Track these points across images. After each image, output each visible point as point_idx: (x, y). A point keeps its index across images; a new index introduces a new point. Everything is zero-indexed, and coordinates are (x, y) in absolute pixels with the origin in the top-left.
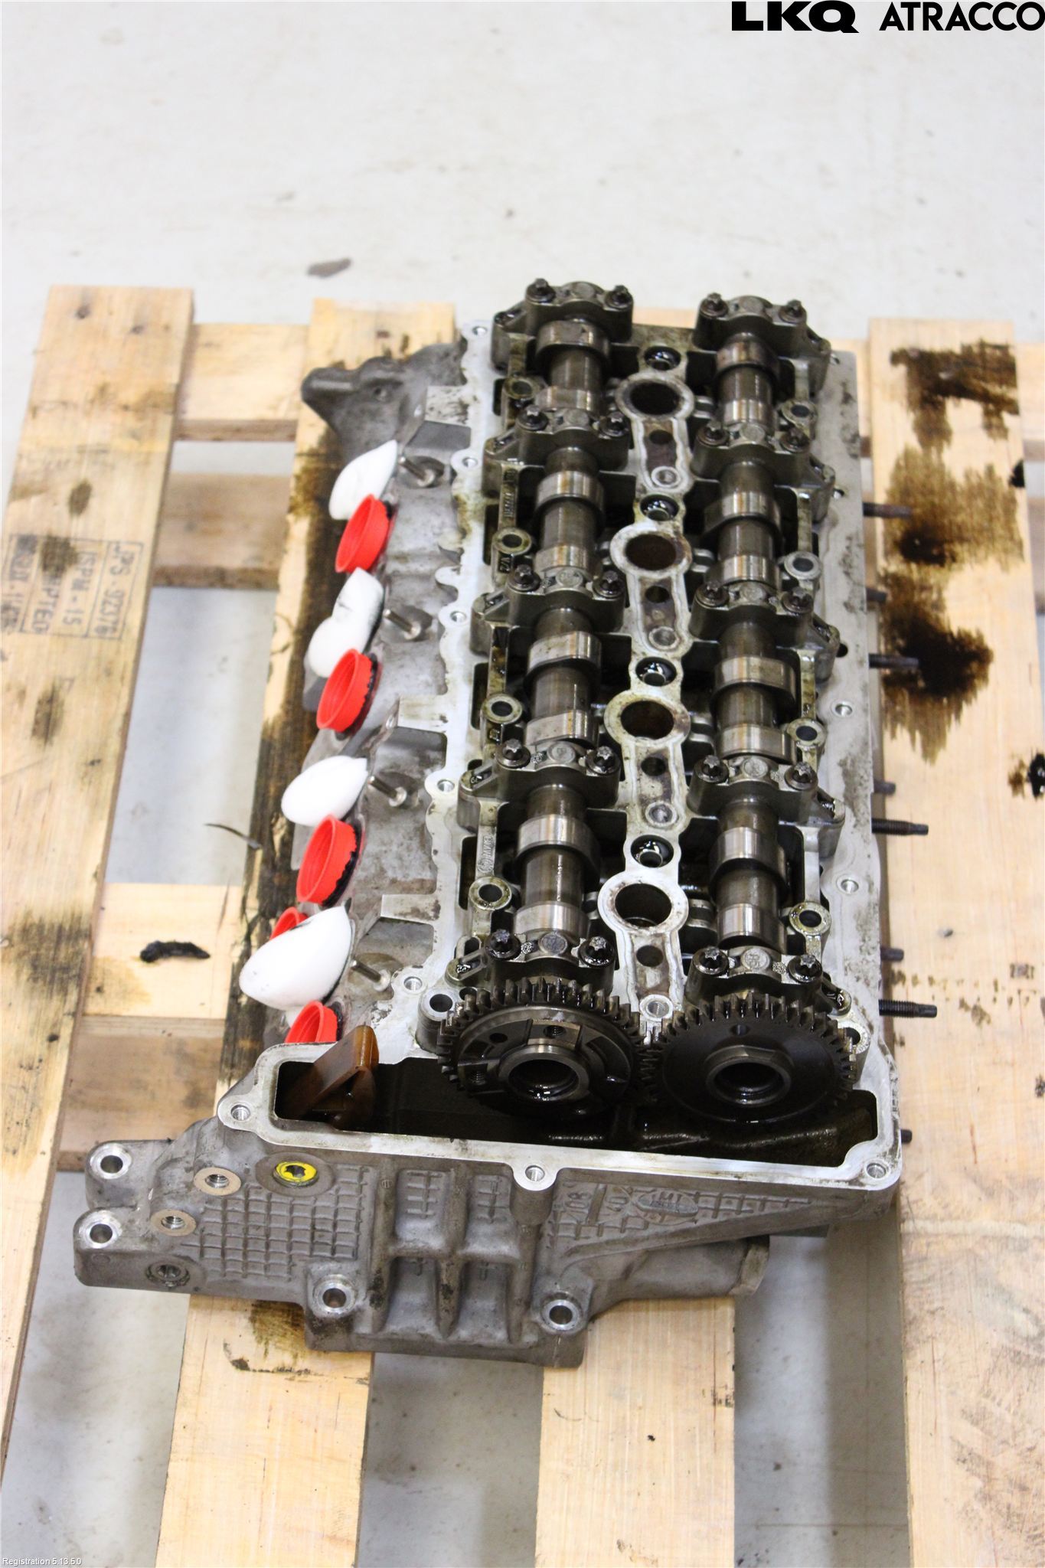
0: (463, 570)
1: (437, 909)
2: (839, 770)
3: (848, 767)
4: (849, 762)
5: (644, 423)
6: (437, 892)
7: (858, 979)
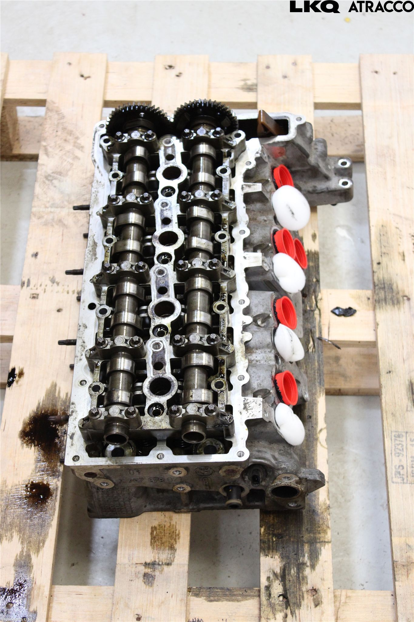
0: (241, 324)
1: (242, 188)
2: (97, 256)
3: (94, 257)
4: (93, 260)
5: (166, 373)
6: (243, 194)
7: (100, 182)
